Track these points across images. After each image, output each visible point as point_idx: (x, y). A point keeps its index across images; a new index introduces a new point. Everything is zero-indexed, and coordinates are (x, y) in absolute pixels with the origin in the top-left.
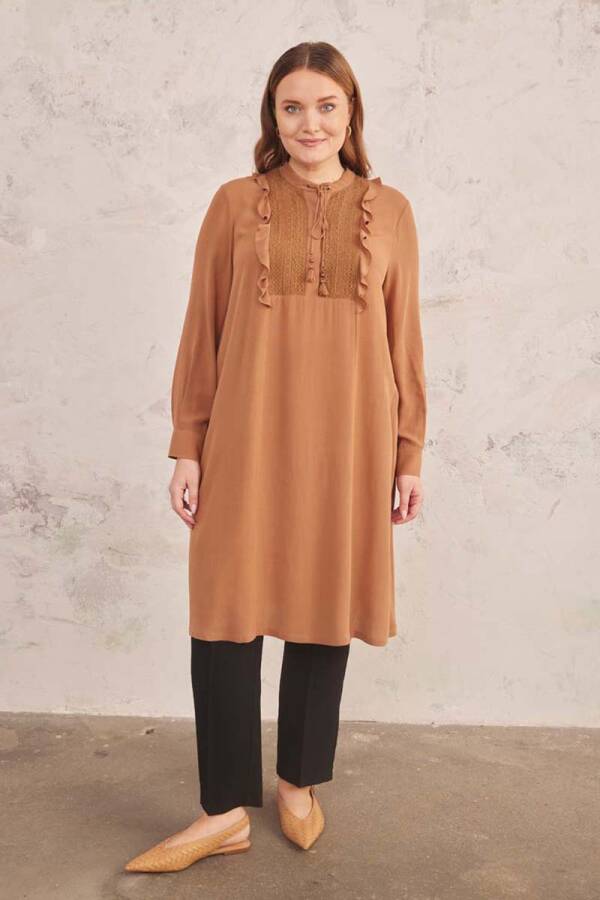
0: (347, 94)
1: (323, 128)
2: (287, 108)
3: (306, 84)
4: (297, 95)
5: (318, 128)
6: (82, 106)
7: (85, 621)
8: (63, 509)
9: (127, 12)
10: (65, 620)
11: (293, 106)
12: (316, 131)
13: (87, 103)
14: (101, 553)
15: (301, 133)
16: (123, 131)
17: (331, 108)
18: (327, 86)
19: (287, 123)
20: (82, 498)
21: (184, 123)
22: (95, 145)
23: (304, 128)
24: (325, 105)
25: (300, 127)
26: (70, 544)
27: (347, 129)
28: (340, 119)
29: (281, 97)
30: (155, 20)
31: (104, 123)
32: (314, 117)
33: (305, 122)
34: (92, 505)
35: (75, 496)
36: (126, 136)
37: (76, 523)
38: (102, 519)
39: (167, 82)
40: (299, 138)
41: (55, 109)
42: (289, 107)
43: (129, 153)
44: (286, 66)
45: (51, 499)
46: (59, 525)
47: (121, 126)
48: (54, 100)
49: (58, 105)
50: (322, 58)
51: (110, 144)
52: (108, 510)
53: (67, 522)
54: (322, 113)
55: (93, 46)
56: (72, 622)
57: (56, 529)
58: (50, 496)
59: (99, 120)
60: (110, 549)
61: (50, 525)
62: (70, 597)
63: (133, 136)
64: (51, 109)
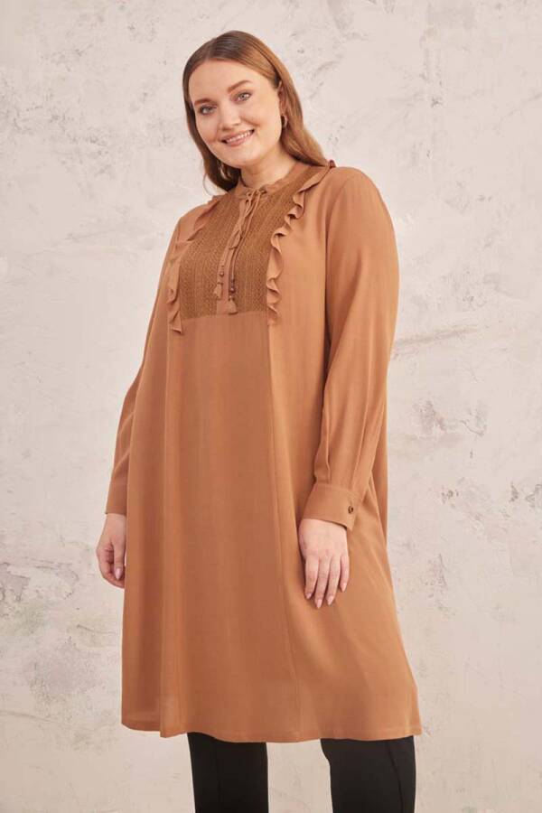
2: (202, 110)
6: (51, 121)
7: (49, 716)
8: (24, 580)
9: (101, 19)
10: (24, 715)
11: (206, 106)
13: (55, 118)
14: (68, 631)
16: (95, 148)
17: (246, 96)
19: (206, 125)
20: (45, 567)
21: (165, 138)
22: (64, 163)
24: (238, 94)
25: (218, 127)
26: (32, 622)
30: (132, 28)
31: (74, 140)
32: (230, 111)
34: (57, 574)
35: (39, 564)
36: (100, 153)
37: (40, 597)
38: (69, 591)
39: (145, 94)
40: (222, 138)
41: (21, 124)
43: (102, 171)
45: (9, 568)
46: (19, 599)
47: (92, 141)
48: (18, 115)
49: (25, 120)
51: (81, 162)
52: (78, 579)
53: (29, 594)
54: (238, 104)
55: (63, 56)
56: (33, 717)
57: (16, 604)
58: (8, 564)
59: (69, 136)
60: (79, 626)
61: (8, 599)
62: (32, 686)
63: (107, 153)
64: (16, 126)
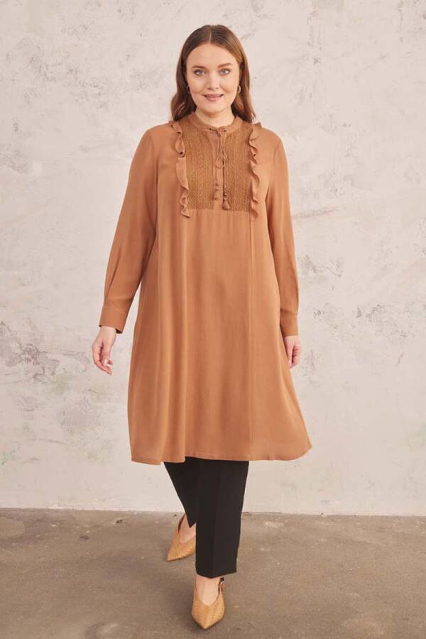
0: (238, 61)
1: (222, 87)
2: (196, 72)
3: (209, 54)
4: (203, 63)
5: (218, 86)
6: (68, 73)
8: (56, 362)
9: (99, 5)
10: (58, 442)
11: (200, 70)
12: (217, 88)
13: (71, 71)
14: (83, 393)
15: (206, 89)
16: (97, 91)
17: (227, 72)
18: (224, 56)
19: (195, 83)
20: (69, 354)
21: (141, 84)
22: (77, 101)
23: (208, 87)
24: (223, 70)
25: (205, 86)
26: (61, 387)
27: (238, 88)
28: (233, 79)
29: (191, 63)
30: (120, 11)
31: (83, 86)
32: (215, 79)
33: (209, 82)
34: (76, 358)
35: (65, 353)
36: (100, 94)
37: (66, 372)
38: (84, 369)
39: (128, 56)
40: (206, 93)
41: (49, 75)
42: (199, 71)
43: (101, 106)
44: (194, 41)
45: (47, 355)
46: (53, 374)
47: (95, 87)
48: (47, 69)
49: (51, 72)
50: (220, 35)
51: (88, 100)
52: (89, 362)
53: (59, 371)
54: (221, 75)
55: (75, 30)
56: (63, 443)
57: (52, 377)
58: (46, 352)
59: (80, 83)
60: (90, 390)
61: (46, 373)
62: (62, 424)
63: (104, 94)
64: (46, 75)
